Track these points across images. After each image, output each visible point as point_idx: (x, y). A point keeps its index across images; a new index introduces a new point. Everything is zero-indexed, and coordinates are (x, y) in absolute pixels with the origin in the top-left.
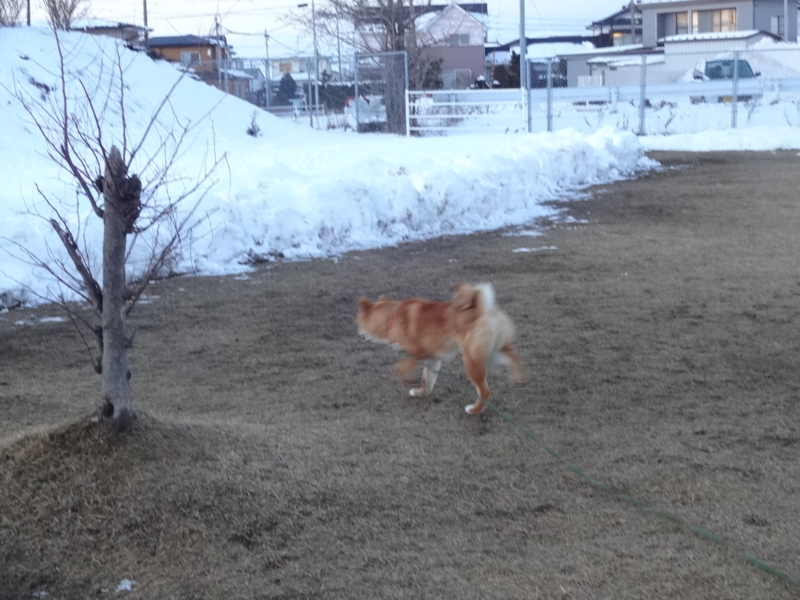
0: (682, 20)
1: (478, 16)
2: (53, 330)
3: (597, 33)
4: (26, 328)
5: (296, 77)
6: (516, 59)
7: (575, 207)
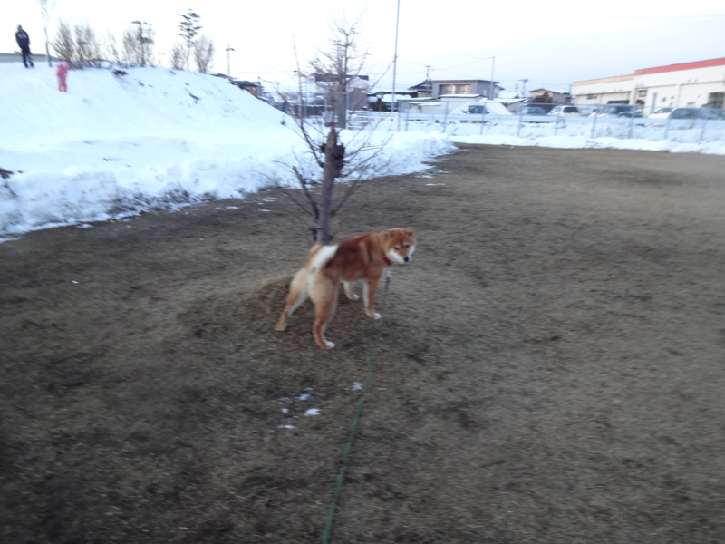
0: (448, 89)
1: (365, 81)
2: (235, 214)
3: (411, 91)
4: (221, 212)
5: (289, 101)
6: (379, 100)
7: (438, 166)
